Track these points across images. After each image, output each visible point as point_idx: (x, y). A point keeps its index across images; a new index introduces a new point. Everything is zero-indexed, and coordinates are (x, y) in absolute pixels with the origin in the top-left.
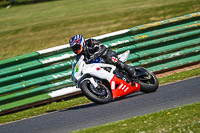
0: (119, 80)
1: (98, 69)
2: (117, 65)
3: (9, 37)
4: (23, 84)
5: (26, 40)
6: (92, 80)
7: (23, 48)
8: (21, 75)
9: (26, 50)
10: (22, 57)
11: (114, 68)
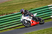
0: (33, 21)
1: (27, 18)
2: (33, 17)
3: (40, 2)
4: (44, 14)
5: (45, 2)
6: (25, 21)
7: (44, 5)
8: (43, 12)
9: (45, 5)
10: (43, 7)
11: (32, 18)
